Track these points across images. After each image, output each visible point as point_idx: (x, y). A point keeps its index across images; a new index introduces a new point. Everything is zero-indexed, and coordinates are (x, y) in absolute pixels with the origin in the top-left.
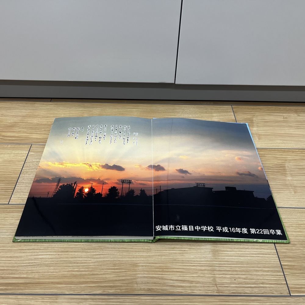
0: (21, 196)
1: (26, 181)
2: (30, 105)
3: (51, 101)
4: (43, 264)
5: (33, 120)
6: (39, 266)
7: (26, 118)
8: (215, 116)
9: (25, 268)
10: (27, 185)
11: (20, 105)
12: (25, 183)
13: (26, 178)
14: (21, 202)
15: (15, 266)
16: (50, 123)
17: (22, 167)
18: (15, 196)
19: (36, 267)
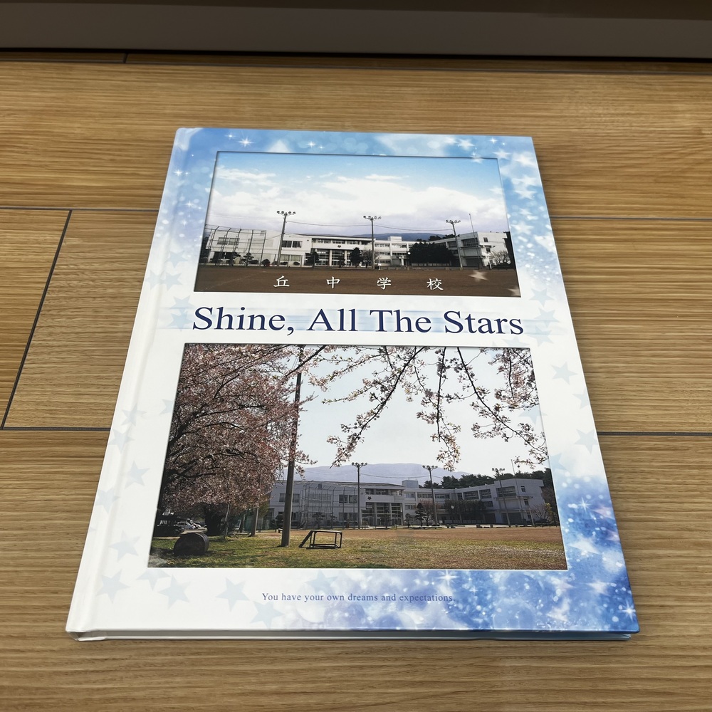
0: (45, 399)
1: (60, 343)
2: (54, 76)
3: (124, 62)
4: (145, 665)
5: (68, 125)
6: (131, 674)
7: (44, 117)
8: (683, 112)
9: (80, 683)
10: (64, 355)
11: (23, 73)
12: (57, 349)
13: (58, 330)
14: (48, 420)
15: (41, 675)
16: (127, 136)
17: (42, 292)
18: (25, 399)
19: (122, 678)
